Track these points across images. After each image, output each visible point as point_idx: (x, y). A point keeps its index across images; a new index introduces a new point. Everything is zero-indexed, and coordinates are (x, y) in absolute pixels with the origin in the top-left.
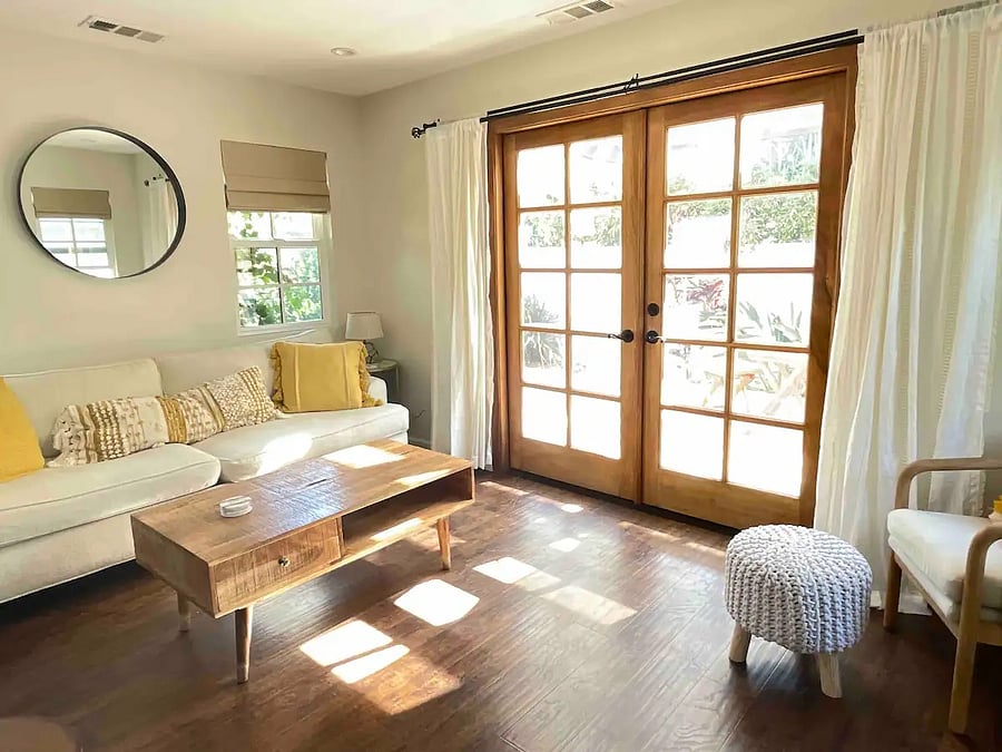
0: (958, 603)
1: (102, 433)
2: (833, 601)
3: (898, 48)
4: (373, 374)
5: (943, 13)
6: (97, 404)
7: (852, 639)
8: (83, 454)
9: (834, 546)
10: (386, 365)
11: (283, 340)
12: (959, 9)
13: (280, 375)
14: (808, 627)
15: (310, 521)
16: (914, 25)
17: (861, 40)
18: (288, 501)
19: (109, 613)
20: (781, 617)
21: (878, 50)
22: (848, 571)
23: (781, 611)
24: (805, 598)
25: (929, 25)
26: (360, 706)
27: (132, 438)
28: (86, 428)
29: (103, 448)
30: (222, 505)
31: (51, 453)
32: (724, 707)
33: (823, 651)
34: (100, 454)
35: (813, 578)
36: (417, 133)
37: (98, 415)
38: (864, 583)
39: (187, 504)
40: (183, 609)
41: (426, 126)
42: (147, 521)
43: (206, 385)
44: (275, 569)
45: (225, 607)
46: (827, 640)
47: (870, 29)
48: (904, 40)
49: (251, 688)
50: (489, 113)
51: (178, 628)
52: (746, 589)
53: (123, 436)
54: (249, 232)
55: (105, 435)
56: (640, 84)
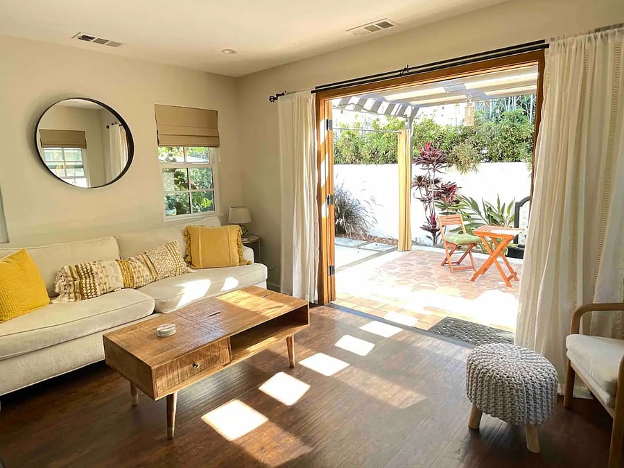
0: (613, 396)
1: (84, 282)
2: (535, 393)
3: (570, 51)
4: (245, 245)
5: (598, 30)
6: (81, 265)
7: (546, 417)
8: (72, 295)
9: (534, 357)
10: (254, 239)
11: (191, 224)
12: (608, 28)
13: (190, 246)
14: (519, 409)
15: (211, 339)
16: (579, 37)
17: (547, 46)
18: (197, 326)
19: (89, 394)
20: (502, 403)
21: (558, 52)
22: (543, 374)
23: (502, 399)
24: (517, 391)
25: (589, 38)
26: (243, 455)
27: (102, 285)
28: (75, 279)
29: (85, 292)
30: (158, 329)
31: (53, 295)
32: (466, 458)
33: (528, 423)
34: (83, 295)
35: (521, 378)
36: (273, 99)
37: (81, 271)
38: (553, 382)
39: (137, 328)
40: (133, 392)
41: (278, 95)
42: (113, 339)
43: (146, 253)
44: (191, 370)
45: (161, 394)
46: (531, 418)
47: (552, 40)
48: (574, 47)
49: (176, 442)
50: (316, 88)
51: (131, 403)
52: (480, 384)
53: (97, 284)
54: (171, 158)
55: (86, 284)
56: (410, 71)
